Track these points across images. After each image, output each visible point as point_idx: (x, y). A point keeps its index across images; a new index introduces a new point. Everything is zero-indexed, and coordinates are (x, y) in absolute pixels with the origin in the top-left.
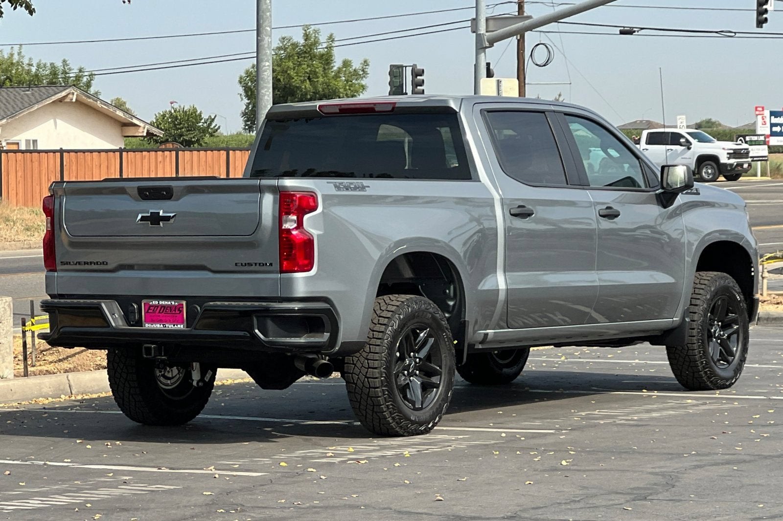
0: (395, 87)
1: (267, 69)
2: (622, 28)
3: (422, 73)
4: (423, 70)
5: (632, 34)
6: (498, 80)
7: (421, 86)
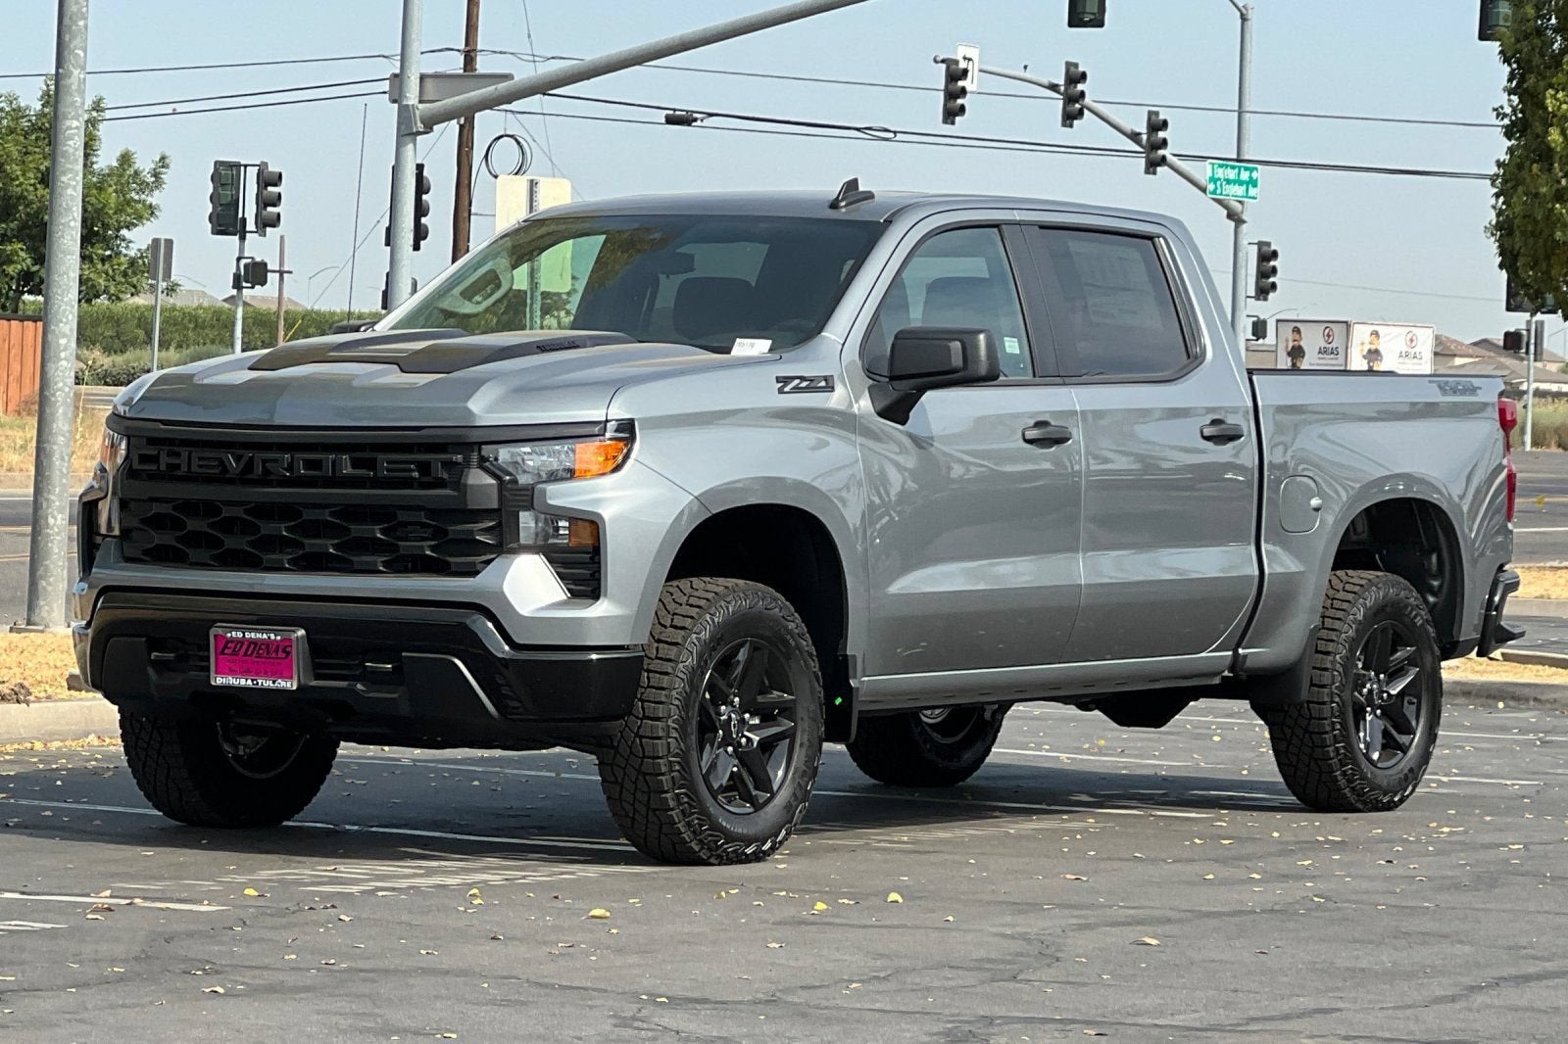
0: (221, 205)
1: (74, 134)
2: (671, 112)
3: (277, 179)
4: (280, 175)
5: (690, 125)
6: (532, 181)
7: (274, 205)
